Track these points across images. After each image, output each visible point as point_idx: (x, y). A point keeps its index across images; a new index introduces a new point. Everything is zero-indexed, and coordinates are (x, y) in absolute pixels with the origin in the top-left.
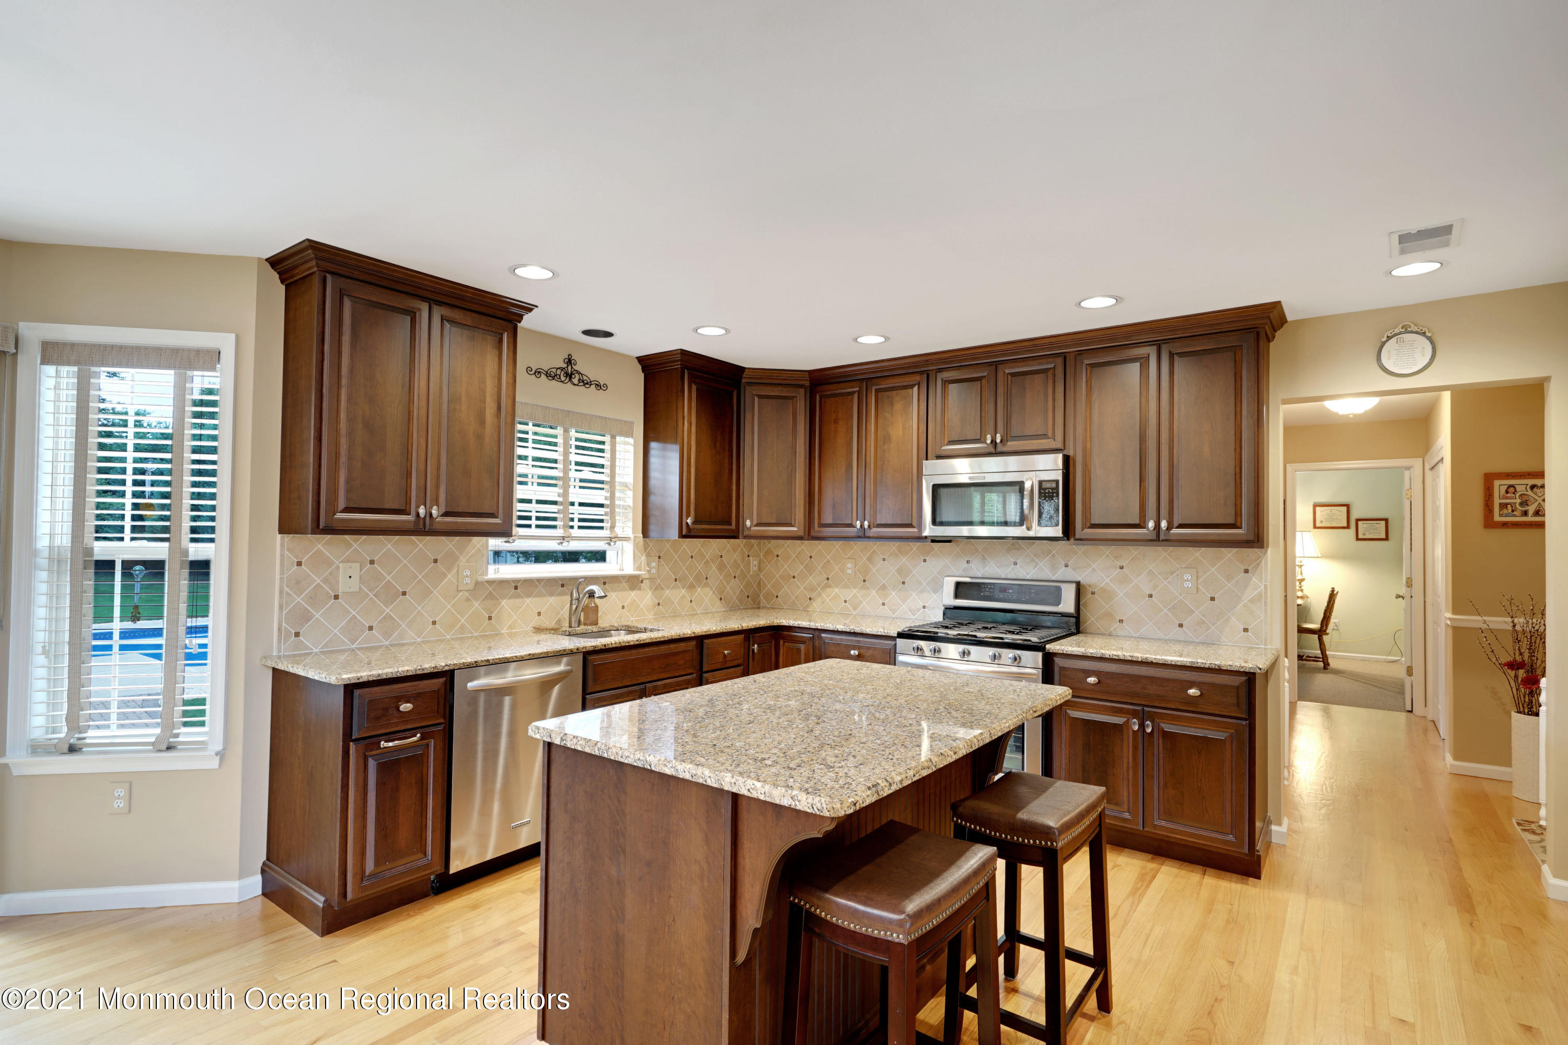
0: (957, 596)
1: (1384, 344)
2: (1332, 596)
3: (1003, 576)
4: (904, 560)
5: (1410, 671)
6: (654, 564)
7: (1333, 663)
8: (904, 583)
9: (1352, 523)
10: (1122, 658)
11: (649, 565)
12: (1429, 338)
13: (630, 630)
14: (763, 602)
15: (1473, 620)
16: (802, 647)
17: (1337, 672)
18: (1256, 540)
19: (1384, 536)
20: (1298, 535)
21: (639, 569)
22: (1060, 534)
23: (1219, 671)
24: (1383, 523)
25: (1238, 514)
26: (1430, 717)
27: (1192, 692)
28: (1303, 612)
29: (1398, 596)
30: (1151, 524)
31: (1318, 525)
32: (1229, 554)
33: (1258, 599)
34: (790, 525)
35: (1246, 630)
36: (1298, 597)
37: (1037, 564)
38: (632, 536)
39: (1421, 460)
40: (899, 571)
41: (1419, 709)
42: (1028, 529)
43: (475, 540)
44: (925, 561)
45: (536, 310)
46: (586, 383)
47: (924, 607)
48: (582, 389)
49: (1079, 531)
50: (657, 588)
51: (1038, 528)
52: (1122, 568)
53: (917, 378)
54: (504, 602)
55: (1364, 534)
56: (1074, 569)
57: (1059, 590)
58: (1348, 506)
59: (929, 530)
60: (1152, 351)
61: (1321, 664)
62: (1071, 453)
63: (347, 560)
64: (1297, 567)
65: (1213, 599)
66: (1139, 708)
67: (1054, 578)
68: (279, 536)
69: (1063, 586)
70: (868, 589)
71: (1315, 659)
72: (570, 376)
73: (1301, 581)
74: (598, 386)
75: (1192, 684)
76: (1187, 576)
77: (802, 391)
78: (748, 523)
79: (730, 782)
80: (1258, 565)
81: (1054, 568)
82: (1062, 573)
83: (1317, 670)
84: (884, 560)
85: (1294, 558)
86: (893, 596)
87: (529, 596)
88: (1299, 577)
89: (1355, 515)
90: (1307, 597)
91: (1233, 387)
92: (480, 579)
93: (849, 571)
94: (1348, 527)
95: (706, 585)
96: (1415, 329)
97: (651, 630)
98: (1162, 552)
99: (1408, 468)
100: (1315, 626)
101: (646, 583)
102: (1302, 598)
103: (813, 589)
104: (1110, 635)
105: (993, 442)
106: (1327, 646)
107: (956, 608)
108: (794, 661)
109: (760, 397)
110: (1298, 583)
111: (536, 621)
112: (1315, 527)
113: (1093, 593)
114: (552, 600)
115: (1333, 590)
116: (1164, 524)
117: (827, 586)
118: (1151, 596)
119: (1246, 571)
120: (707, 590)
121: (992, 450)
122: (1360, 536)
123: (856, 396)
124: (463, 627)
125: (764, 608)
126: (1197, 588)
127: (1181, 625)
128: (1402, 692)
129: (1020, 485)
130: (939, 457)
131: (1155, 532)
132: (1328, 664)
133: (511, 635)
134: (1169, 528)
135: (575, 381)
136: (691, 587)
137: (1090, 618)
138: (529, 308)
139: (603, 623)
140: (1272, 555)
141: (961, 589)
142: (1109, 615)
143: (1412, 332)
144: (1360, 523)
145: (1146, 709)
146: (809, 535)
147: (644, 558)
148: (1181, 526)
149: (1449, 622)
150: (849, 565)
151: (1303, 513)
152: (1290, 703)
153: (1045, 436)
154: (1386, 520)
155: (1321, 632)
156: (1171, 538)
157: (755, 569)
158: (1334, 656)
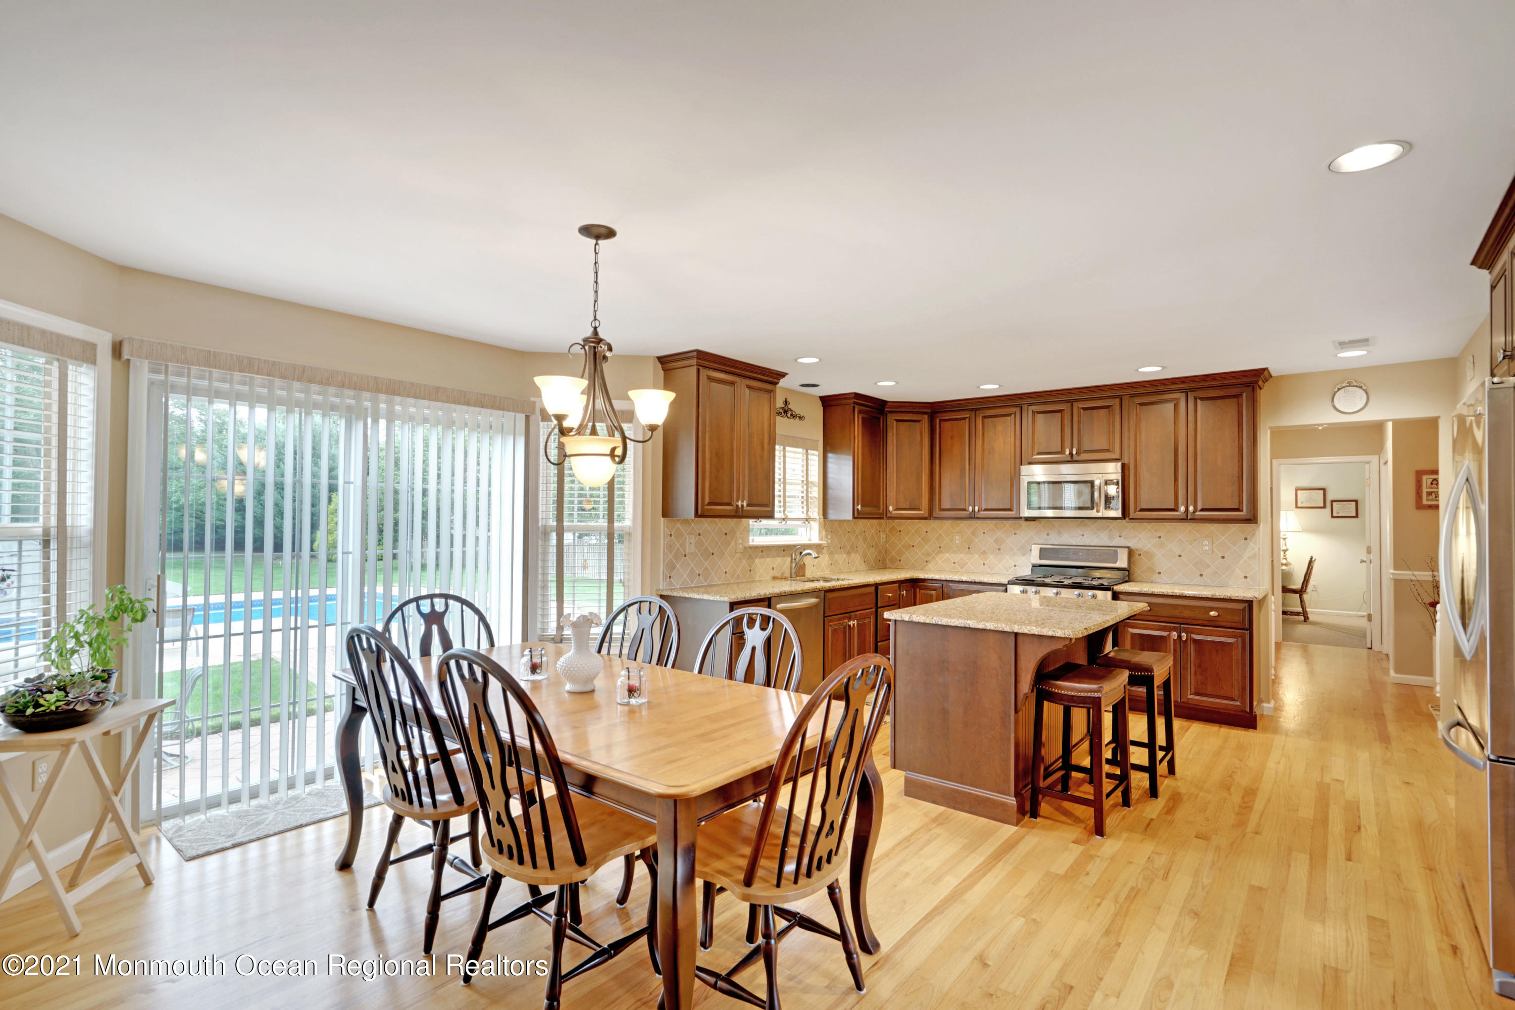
0: (1041, 558)
1: (1336, 392)
2: (1311, 562)
3: (1074, 544)
4: (999, 534)
5: (1370, 618)
6: (829, 537)
7: (1311, 617)
8: (999, 549)
9: (1328, 503)
10: (1166, 593)
11: (827, 537)
12: (1365, 390)
13: (826, 580)
14: (889, 564)
15: (1406, 574)
16: (933, 592)
17: (1315, 624)
18: (1252, 519)
19: (1354, 514)
20: (1282, 513)
21: (821, 539)
22: (1120, 515)
23: (1230, 600)
24: (1354, 503)
25: (1241, 502)
26: (1385, 652)
27: (1213, 613)
28: (1287, 576)
29: (1362, 561)
30: (1182, 509)
31: (1299, 505)
32: (1234, 528)
33: (1253, 557)
34: (918, 509)
35: (1246, 577)
36: (1283, 564)
37: (1099, 535)
38: (818, 518)
39: (1377, 456)
40: (996, 541)
41: (1376, 647)
42: (1098, 511)
43: (744, 520)
44: (1015, 534)
45: (787, 376)
46: (794, 416)
47: (1015, 566)
48: (792, 420)
49: (1132, 514)
50: (831, 554)
51: (1104, 511)
52: (1160, 537)
53: (1014, 409)
54: (757, 560)
55: (1338, 513)
56: (1125, 539)
57: (1116, 552)
58: (1324, 490)
59: (1026, 513)
60: (1182, 396)
61: (1302, 618)
62: (1126, 462)
63: (689, 534)
64: (1282, 540)
65: (1223, 557)
66: (1178, 625)
67: (1111, 545)
68: (662, 519)
69: (1119, 550)
70: (972, 553)
71: (1298, 614)
72: (786, 412)
73: (1285, 551)
74: (800, 418)
75: (1212, 609)
76: (1206, 543)
77: (926, 416)
78: (891, 508)
79: (1016, 629)
80: (1254, 534)
81: (1111, 537)
82: (1117, 541)
83: (1299, 622)
84: (984, 533)
85: (1279, 532)
86: (991, 558)
87: (768, 557)
88: (1284, 548)
89: (1330, 497)
90: (1290, 564)
91: (1237, 421)
92: (746, 545)
93: (957, 542)
94: (1324, 507)
95: (857, 552)
96: (1356, 384)
97: (843, 580)
98: (1188, 526)
99: (1368, 463)
100: (1297, 586)
101: (825, 549)
102: (1286, 565)
103: (928, 555)
104: (1152, 582)
105: (1071, 453)
106: (1307, 605)
107: (1041, 566)
108: (929, 600)
109: (897, 421)
110: (1282, 553)
111: (772, 573)
112: (1297, 507)
113: (1140, 555)
114: (779, 560)
115: (1312, 558)
116: (1191, 509)
117: (940, 552)
118: (1180, 556)
119: (1246, 539)
120: (857, 555)
121: (1069, 459)
122: (1335, 515)
123: (967, 420)
124: (738, 575)
125: (889, 568)
126: (1213, 551)
127: (1201, 575)
128: (1365, 637)
129: (1092, 483)
130: (1030, 463)
131: (1185, 514)
132: (1308, 618)
133: (760, 581)
134: (1195, 511)
135: (789, 415)
136: (849, 553)
137: (1138, 572)
138: (783, 375)
139: (809, 574)
140: (1263, 527)
141: (1043, 553)
142: (1151, 570)
143: (1353, 386)
144: (1334, 503)
145: (1182, 626)
146: (930, 516)
147: (824, 532)
148: (1202, 510)
149: (1391, 576)
150: (957, 537)
151: (1286, 495)
152: (1276, 643)
153: (1108, 451)
154: (1356, 501)
155: (1301, 592)
156: (1196, 517)
157: (884, 540)
158: (1313, 613)
